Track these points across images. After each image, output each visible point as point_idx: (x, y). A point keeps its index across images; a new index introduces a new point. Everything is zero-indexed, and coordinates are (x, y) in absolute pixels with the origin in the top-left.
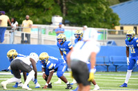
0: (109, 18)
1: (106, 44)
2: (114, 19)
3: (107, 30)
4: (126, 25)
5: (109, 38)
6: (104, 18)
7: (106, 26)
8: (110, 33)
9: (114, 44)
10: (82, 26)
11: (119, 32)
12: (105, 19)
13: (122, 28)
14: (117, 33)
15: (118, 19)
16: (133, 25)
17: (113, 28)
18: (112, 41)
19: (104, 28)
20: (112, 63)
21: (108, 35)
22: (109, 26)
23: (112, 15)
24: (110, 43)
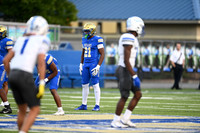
0: (61, 9)
1: (57, 47)
2: (69, 12)
3: (59, 26)
4: (86, 19)
5: (62, 39)
6: (54, 9)
7: (58, 21)
8: (63, 31)
9: (70, 47)
10: (22, 22)
11: (76, 29)
12: (57, 11)
13: (81, 25)
14: (73, 31)
15: (75, 11)
16: (96, 19)
17: (68, 23)
18: (67, 42)
19: (54, 24)
20: (67, 75)
21: (60, 35)
22: (61, 21)
23: (67, 5)
24: (63, 46)
